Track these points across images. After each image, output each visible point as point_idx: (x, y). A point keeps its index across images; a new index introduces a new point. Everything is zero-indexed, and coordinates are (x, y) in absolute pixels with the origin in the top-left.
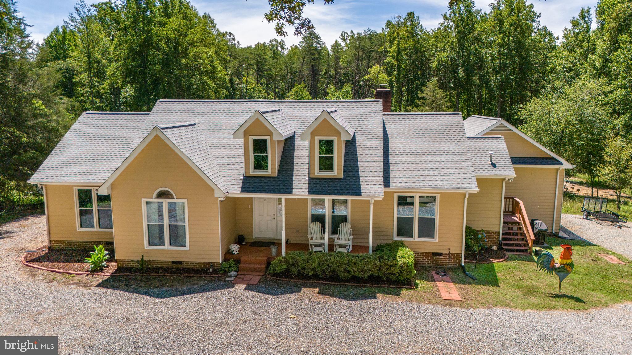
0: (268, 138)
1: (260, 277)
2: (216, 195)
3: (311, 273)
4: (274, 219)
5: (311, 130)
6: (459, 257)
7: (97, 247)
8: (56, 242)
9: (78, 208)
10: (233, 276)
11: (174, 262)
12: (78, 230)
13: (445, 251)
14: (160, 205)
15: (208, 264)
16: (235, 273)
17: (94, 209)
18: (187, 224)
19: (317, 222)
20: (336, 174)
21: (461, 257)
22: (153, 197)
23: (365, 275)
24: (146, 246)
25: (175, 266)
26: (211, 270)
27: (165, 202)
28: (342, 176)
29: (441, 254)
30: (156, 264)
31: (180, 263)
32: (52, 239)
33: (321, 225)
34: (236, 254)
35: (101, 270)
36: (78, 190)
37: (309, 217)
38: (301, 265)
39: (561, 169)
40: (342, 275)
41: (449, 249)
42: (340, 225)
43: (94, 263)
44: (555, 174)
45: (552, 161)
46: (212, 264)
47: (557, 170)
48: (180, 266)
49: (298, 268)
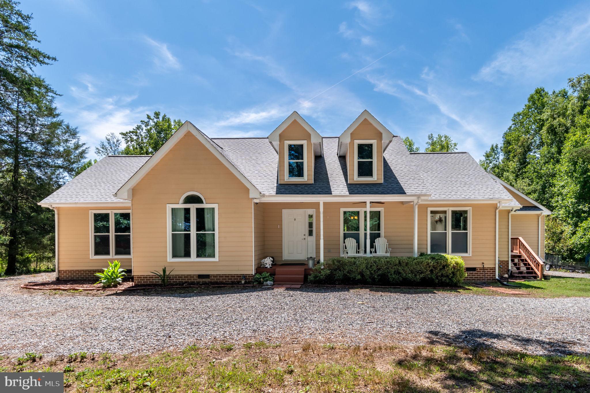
0: (304, 142)
1: (300, 285)
2: (251, 196)
3: (359, 277)
4: (305, 239)
5: (351, 131)
6: (492, 271)
7: (112, 263)
8: (65, 272)
9: (93, 234)
10: (269, 285)
11: (200, 276)
12: (91, 258)
13: (478, 265)
14: (187, 211)
15: (239, 276)
16: (272, 282)
17: (110, 234)
18: (216, 232)
19: (351, 238)
20: (376, 179)
21: (495, 271)
22: (180, 203)
23: (418, 277)
24: (170, 258)
25: (201, 280)
26: (243, 282)
27: (193, 207)
28: (382, 181)
29: (474, 269)
30: (180, 279)
31: (208, 276)
32: (61, 269)
33: (355, 241)
34: (269, 267)
35: (115, 286)
36: (95, 214)
37: (341, 236)
38: (347, 268)
39: (542, 215)
40: (393, 277)
41: (483, 263)
42: (376, 240)
43: (108, 278)
44: (537, 220)
45: (535, 208)
46: (245, 276)
47: (538, 216)
48: (207, 280)
49: (343, 272)
